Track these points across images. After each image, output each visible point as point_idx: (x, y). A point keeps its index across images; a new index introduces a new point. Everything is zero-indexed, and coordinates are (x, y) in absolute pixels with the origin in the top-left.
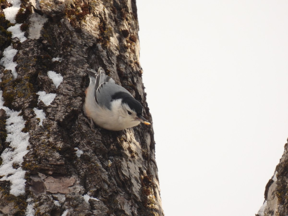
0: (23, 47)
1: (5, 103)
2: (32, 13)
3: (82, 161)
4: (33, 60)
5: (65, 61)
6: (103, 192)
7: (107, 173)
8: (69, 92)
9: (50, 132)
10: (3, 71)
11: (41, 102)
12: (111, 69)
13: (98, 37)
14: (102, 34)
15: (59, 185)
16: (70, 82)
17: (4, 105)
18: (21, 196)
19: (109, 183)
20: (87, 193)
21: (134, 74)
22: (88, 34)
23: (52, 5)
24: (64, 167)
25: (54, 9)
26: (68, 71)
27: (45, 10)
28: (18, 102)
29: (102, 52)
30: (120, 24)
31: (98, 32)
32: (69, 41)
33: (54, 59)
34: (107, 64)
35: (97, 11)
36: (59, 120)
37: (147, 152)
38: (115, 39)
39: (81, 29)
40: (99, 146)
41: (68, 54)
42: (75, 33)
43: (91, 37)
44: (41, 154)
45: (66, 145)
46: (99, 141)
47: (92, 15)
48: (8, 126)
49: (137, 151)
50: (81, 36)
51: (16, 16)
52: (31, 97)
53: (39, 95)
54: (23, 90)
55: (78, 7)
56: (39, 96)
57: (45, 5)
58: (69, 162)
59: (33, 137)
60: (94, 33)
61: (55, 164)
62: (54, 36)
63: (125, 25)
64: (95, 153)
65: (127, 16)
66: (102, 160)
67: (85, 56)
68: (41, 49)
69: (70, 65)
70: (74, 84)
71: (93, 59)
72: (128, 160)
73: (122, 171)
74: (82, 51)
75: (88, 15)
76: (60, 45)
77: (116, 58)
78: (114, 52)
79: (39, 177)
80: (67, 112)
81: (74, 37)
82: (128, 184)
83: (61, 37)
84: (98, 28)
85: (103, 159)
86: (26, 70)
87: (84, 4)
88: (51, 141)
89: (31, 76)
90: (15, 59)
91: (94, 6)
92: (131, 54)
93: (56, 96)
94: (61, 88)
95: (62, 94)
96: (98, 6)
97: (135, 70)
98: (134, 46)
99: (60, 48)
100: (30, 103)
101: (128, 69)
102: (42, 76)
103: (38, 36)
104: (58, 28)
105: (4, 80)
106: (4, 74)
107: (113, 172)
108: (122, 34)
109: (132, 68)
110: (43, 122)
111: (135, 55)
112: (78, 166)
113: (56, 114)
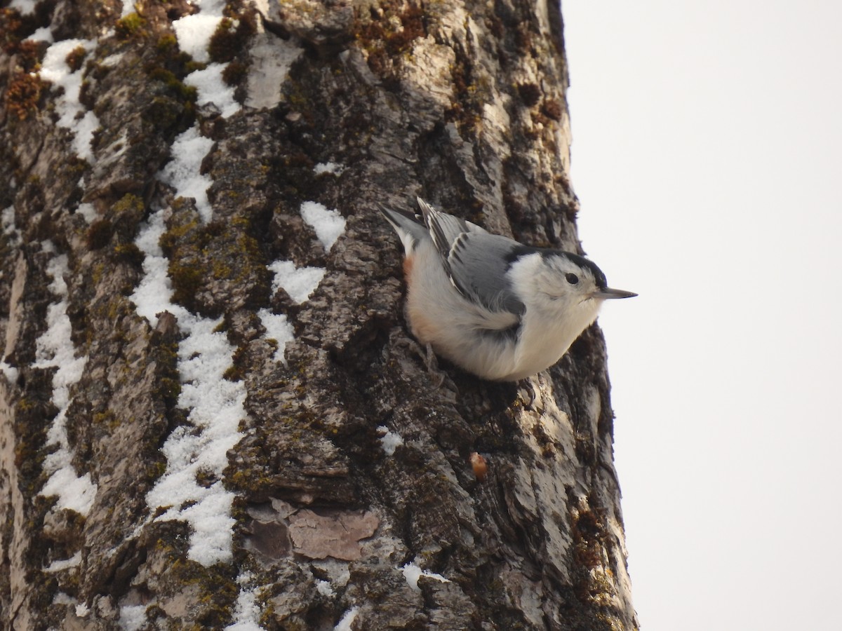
0: (231, 133)
1: (176, 294)
2: (257, 34)
3: (399, 464)
4: (259, 171)
5: (353, 174)
6: (461, 556)
7: (473, 500)
8: (364, 263)
9: (305, 379)
10: (172, 202)
11: (282, 292)
12: (487, 198)
13: (449, 104)
14: (460, 94)
15: (331, 536)
16: (366, 235)
17: (174, 301)
18: (220, 566)
19: (478, 530)
20: (413, 561)
21: (554, 213)
22: (421, 95)
23: (315, 11)
24: (348, 484)
25: (320, 21)
26: (360, 202)
27: (295, 23)
28: (214, 291)
29: (461, 147)
30: (512, 66)
31: (449, 91)
32: (364, 115)
33: (321, 169)
34: (474, 183)
35: (445, 28)
36: (334, 344)
37: (590, 442)
38: (500, 111)
39: (399, 80)
40: (449, 422)
41: (360, 152)
42: (381, 93)
43: (428, 104)
44: (280, 443)
45: (353, 418)
46: (451, 407)
47: (432, 40)
48: (184, 363)
49: (560, 437)
50: (400, 101)
51: (209, 41)
52: (253, 276)
53: (275, 271)
54: (228, 256)
55: (391, 15)
56: (276, 276)
57: (295, 10)
58: (361, 469)
59: (258, 395)
60: (438, 93)
61: (321, 472)
62: (321, 101)
63: (529, 70)
64: (439, 444)
65: (535, 43)
66: (457, 464)
67: (409, 160)
68: (282, 138)
69: (368, 186)
70: (377, 241)
71: (433, 167)
72: (534, 464)
73: (517, 495)
74: (403, 145)
75: (421, 40)
76: (338, 127)
77: (501, 166)
78: (496, 148)
79: (274, 511)
80: (356, 321)
81: (378, 105)
82: (535, 536)
83: (342, 103)
84: (450, 77)
85: (462, 462)
86: (237, 198)
87: (408, 8)
88: (308, 407)
89: (253, 216)
90: (207, 166)
91: (439, 14)
92: (544, 155)
93: (326, 276)
94: (339, 251)
95: (342, 269)
96: (450, 15)
97: (557, 202)
98: (554, 131)
99: (338, 135)
100: (248, 296)
101: (535, 199)
102: (285, 217)
103: (274, 100)
104: (332, 78)
105: (173, 227)
106: (175, 210)
107: (490, 499)
108: (519, 97)
109: (548, 197)
110: (286, 352)
111: (560, 164)
112: (388, 481)
113: (325, 328)
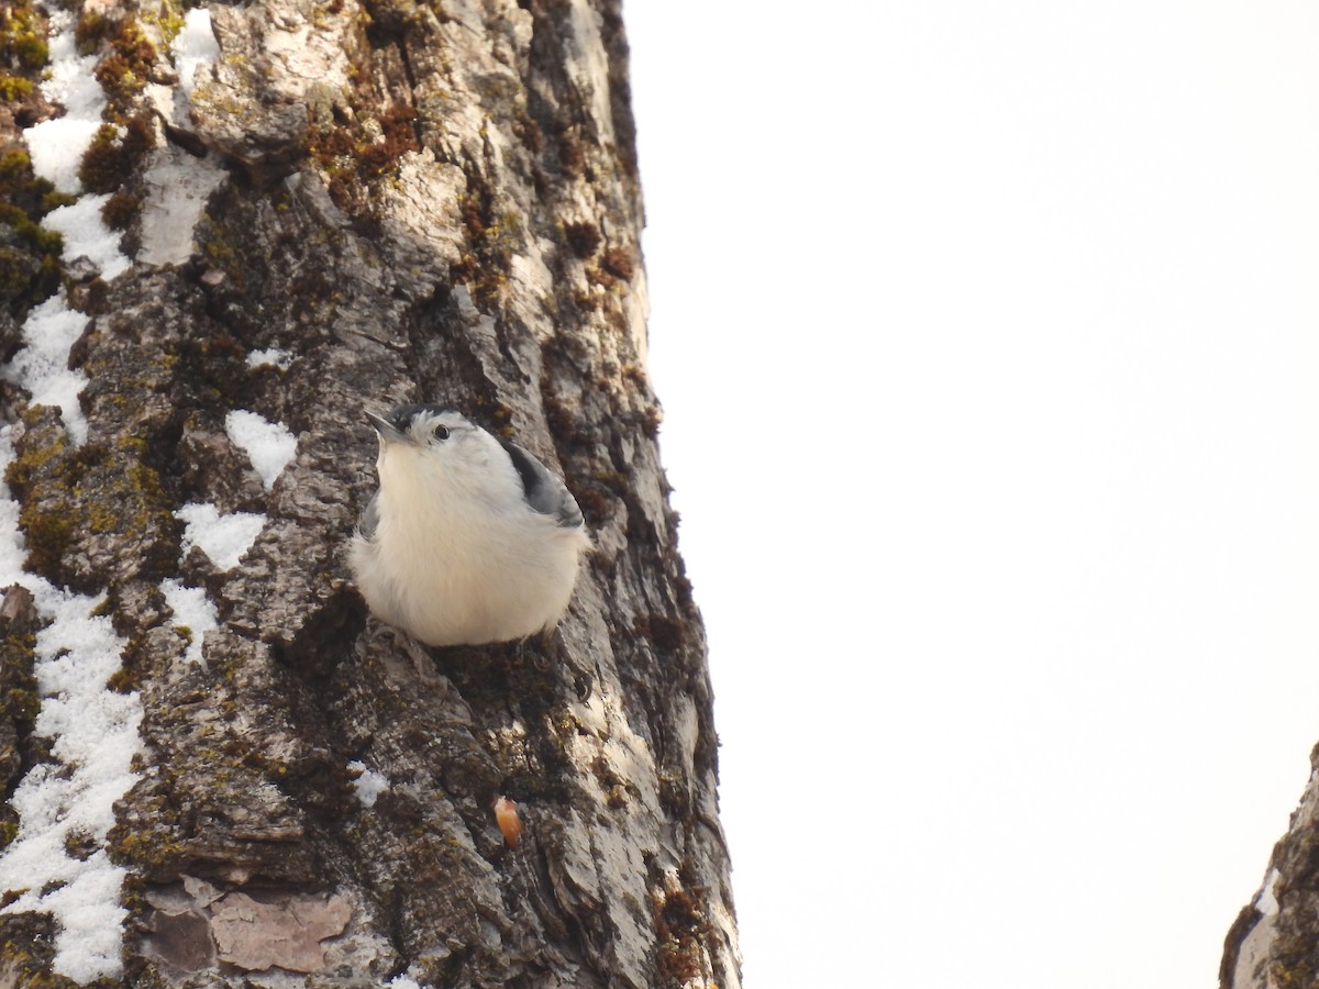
0: (116, 304)
1: (31, 557)
2: (157, 148)
3: (383, 821)
4: (160, 363)
5: (307, 367)
6: (481, 964)
7: (498, 876)
8: (326, 507)
9: (235, 689)
10: (24, 413)
11: (197, 552)
12: (518, 402)
13: (456, 255)
14: (475, 241)
15: (276, 934)
16: (329, 462)
17: (29, 568)
18: (103, 982)
19: (507, 922)
20: (405, 972)
21: (623, 425)
22: (413, 241)
23: (245, 112)
24: (303, 852)
25: (255, 127)
26: (318, 410)
27: (214, 131)
28: (91, 553)
29: (477, 323)
30: (556, 196)
31: (458, 235)
32: (324, 274)
33: (257, 359)
34: (497, 379)
35: (451, 137)
36: (280, 633)
37: (681, 783)
38: (537, 265)
39: (379, 219)
40: (460, 755)
41: (319, 332)
42: (351, 239)
43: (424, 256)
44: (196, 789)
45: (310, 749)
46: (464, 731)
47: (429, 155)
48: (44, 665)
49: (634, 776)
50: (380, 252)
51: (82, 159)
52: (152, 528)
53: (187, 520)
54: (113, 497)
55: (365, 118)
56: (188, 527)
57: (215, 110)
58: (323, 828)
59: (161, 715)
60: (440, 238)
61: (260, 835)
62: (256, 253)
63: (583, 202)
64: (445, 789)
65: (590, 158)
66: (474, 820)
67: (395, 344)
68: (196, 311)
69: (330, 386)
70: (345, 471)
71: (433, 355)
72: (594, 819)
73: (568, 868)
74: (385, 320)
75: (412, 155)
76: (284, 292)
77: (540, 352)
78: (532, 324)
79: (188, 896)
80: (313, 598)
81: (346, 258)
82: (596, 931)
83: (289, 256)
84: (459, 213)
85: (481, 816)
86: (126, 405)
87: (391, 106)
88: (240, 733)
89: (152, 434)
90: (79, 357)
91: (441, 116)
92: (607, 335)
93: (266, 528)
94: (286, 489)
95: (292, 516)
96: (458, 116)
97: (627, 407)
98: (622, 297)
99: (284, 306)
100: (144, 559)
101: (592, 404)
102: (201, 436)
103: (182, 251)
104: (274, 216)
105: (26, 452)
106: (29, 426)
107: (525, 873)
108: (567, 244)
109: (613, 400)
110: (205, 646)
111: (632, 348)
112: (365, 847)
113: (266, 608)
